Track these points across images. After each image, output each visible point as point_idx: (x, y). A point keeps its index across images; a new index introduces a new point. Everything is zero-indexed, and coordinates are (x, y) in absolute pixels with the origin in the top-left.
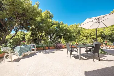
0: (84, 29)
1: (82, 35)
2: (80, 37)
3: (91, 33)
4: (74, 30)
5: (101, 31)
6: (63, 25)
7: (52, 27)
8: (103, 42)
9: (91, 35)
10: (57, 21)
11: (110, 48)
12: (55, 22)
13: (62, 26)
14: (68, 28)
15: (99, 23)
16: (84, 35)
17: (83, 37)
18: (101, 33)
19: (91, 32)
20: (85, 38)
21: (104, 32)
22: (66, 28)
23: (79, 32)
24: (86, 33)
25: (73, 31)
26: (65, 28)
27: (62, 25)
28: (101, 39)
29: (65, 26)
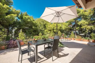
0: (49, 24)
1: (47, 29)
2: (46, 31)
3: (54, 28)
4: (40, 23)
5: (61, 27)
6: (27, 17)
7: (9, 16)
8: (62, 35)
9: (54, 29)
10: (18, 11)
11: (65, 40)
12: (14, 11)
13: (25, 18)
14: (34, 21)
15: (58, 17)
16: (48, 29)
17: (48, 31)
18: (60, 28)
19: (54, 26)
20: (50, 32)
21: (62, 27)
22: (31, 21)
23: (45, 26)
24: (50, 27)
25: (39, 25)
26: (29, 20)
27: (25, 16)
28: (60, 33)
29: (29, 18)
